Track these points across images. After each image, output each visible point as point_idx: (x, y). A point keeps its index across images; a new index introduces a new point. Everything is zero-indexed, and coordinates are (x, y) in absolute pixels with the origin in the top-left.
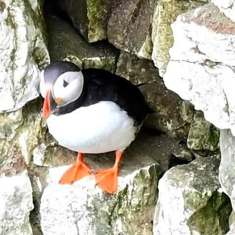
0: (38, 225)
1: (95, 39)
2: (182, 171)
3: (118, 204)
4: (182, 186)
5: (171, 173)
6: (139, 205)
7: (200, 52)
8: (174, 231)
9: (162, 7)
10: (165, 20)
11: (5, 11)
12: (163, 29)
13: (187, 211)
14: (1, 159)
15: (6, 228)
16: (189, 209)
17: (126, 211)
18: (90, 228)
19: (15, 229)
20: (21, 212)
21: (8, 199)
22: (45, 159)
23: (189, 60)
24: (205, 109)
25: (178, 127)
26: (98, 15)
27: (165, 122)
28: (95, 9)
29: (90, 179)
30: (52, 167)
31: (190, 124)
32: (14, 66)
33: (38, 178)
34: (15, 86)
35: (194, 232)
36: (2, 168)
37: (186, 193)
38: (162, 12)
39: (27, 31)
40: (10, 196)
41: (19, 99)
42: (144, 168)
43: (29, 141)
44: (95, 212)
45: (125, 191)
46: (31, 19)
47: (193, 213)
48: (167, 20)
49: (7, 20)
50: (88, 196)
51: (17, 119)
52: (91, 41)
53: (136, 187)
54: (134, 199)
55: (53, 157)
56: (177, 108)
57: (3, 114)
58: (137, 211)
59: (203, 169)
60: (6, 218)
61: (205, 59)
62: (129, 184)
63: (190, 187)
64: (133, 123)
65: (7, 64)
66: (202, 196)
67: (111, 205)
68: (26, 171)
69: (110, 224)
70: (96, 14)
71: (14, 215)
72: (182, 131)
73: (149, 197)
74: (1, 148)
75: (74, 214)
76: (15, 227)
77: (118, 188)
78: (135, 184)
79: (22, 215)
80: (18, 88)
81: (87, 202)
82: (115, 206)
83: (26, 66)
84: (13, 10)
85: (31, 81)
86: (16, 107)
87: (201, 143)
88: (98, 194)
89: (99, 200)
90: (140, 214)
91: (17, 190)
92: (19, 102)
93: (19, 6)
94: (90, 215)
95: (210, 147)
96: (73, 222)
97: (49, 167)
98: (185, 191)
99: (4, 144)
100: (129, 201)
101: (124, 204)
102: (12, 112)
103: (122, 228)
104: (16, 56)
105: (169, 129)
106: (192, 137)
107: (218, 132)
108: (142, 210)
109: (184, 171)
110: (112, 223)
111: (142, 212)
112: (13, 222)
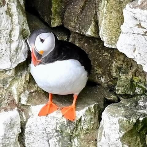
0: (23, 143)
1: (55, 25)
2: (116, 107)
3: (75, 128)
4: (117, 117)
5: (109, 108)
6: (88, 130)
7: (142, 27)
8: (112, 145)
9: (107, 2)
10: (108, 10)
11: (6, 5)
12: (107, 16)
13: (121, 132)
14: (1, 100)
15: (5, 144)
16: (122, 131)
17: (80, 133)
18: (57, 144)
19: (10, 145)
20: (14, 134)
21: (6, 126)
22: (28, 100)
23: (134, 33)
24: (143, 63)
25: (109, 81)
26: (58, 9)
27: (100, 77)
28: (57, 6)
29: (58, 112)
30: (32, 106)
31: (117, 78)
32: (11, 40)
33: (23, 113)
34: (11, 54)
35: (124, 145)
36: (1, 106)
37: (120, 120)
38: (106, 5)
39: (19, 18)
40: (8, 124)
41: (14, 62)
42: (90, 106)
43: (18, 89)
44: (61, 133)
45: (80, 120)
46: (21, 11)
47: (124, 133)
48: (110, 10)
49: (6, 12)
50: (57, 124)
51: (11, 75)
52: (53, 26)
53: (86, 118)
54: (85, 125)
55: (33, 99)
56: (108, 68)
57: (2, 72)
58: (87, 133)
59: (128, 106)
60: (5, 138)
61: (145, 32)
62: (82, 115)
63: (122, 117)
64: (87, 75)
65: (7, 39)
66: (130, 122)
67: (72, 129)
68: (16, 108)
69: (70, 141)
70: (57, 9)
71: (10, 136)
72: (111, 83)
73: (94, 124)
74: (1, 94)
75: (47, 135)
76: (10, 143)
77: (76, 118)
78: (86, 116)
79: (14, 136)
80: (13, 55)
81: (56, 127)
82: (74, 130)
83: (18, 41)
84: (10, 5)
85: (21, 51)
86: (12, 67)
87: (125, 90)
88: (64, 122)
89: (64, 126)
90: (88, 135)
91: (12, 120)
92: (13, 64)
93: (14, 3)
94: (57, 136)
95: (130, 92)
96: (46, 140)
97: (30, 105)
98: (119, 119)
99: (3, 91)
100: (82, 127)
101: (79, 129)
102: (9, 70)
103: (78, 144)
104: (12, 34)
105: (102, 82)
106: (119, 86)
107: (135, 83)
108: (89, 132)
109: (117, 107)
110: (72, 140)
111: (89, 134)
112: (9, 140)
